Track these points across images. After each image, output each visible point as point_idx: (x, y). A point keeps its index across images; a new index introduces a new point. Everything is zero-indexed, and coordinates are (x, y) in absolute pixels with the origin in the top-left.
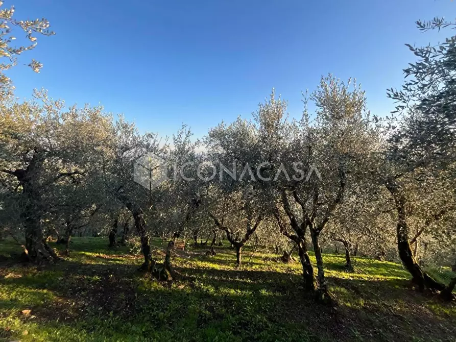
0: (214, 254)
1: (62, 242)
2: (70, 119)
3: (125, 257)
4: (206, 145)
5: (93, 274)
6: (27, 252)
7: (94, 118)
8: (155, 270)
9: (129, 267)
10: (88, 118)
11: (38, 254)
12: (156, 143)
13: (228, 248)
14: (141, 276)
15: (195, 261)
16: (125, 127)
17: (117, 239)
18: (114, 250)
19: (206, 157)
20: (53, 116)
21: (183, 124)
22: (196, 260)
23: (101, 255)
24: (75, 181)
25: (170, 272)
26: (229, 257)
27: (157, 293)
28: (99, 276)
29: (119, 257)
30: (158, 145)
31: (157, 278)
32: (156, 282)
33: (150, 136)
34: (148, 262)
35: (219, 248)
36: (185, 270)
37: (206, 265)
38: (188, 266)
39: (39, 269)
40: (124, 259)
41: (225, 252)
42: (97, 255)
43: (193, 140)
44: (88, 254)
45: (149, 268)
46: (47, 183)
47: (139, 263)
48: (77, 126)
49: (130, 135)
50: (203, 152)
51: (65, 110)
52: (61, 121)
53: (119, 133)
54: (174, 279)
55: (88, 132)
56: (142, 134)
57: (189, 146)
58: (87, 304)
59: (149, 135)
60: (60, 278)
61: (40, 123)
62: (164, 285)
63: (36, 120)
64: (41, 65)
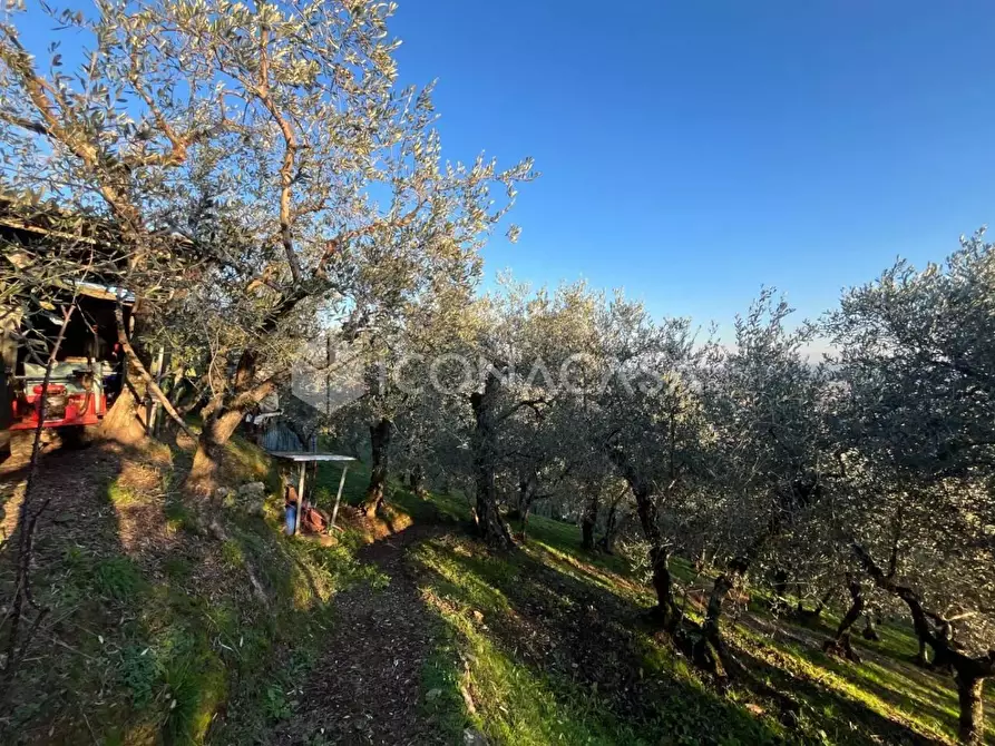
0: (850, 656)
1: (514, 517)
2: (537, 311)
3: (612, 578)
4: (834, 336)
5: (561, 591)
6: (477, 519)
7: (573, 304)
8: (682, 634)
9: (624, 603)
10: (563, 305)
11: (489, 528)
12: (687, 341)
13: (909, 659)
14: (651, 635)
15: (793, 655)
16: (626, 312)
17: (596, 537)
18: (590, 556)
19: (838, 368)
20: (516, 308)
21: (765, 288)
22: (794, 651)
23: (571, 559)
24: (539, 416)
25: (719, 655)
26: (916, 692)
27: (686, 689)
28: (571, 599)
29: (600, 573)
30: (691, 344)
31: (687, 654)
32: (684, 662)
33: (677, 325)
34: (667, 609)
35: (867, 647)
36: (760, 666)
37: (832, 681)
38: (770, 659)
39: (489, 552)
40: (610, 581)
41: (898, 667)
42: (564, 556)
43: (790, 325)
44: (550, 549)
45: (666, 622)
46: (504, 416)
47: (643, 601)
48: (548, 320)
49: (632, 328)
50: (825, 355)
51: (532, 297)
52: (526, 316)
53: (615, 327)
54: (731, 677)
55: (564, 330)
56: (658, 323)
57: (779, 340)
58: (553, 645)
59: (675, 323)
60: (515, 579)
61: (501, 321)
62: (705, 681)
63: (496, 318)
64: (520, 229)
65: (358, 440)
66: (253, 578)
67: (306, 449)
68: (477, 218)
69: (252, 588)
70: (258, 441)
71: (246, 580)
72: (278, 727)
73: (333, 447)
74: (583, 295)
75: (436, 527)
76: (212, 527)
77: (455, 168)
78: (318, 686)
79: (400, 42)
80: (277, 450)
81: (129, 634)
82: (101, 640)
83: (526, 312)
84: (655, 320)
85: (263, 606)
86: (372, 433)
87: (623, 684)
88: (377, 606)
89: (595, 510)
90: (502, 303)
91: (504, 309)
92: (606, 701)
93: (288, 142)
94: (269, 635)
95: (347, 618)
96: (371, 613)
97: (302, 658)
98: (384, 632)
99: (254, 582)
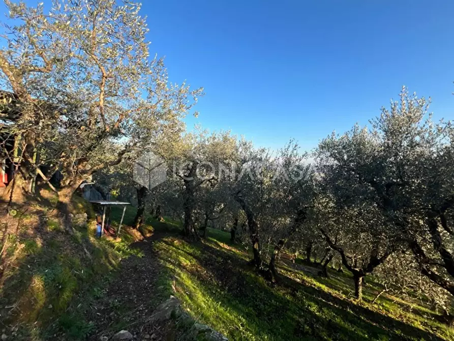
2: (211, 141)
4: (315, 157)
7: (225, 139)
10: (221, 139)
12: (268, 156)
16: (245, 144)
20: (203, 140)
25: (274, 275)
27: (261, 287)
31: (263, 276)
33: (263, 151)
46: (197, 185)
48: (215, 145)
49: (248, 151)
51: (209, 135)
53: (240, 150)
54: (277, 282)
55: (221, 150)
56: (256, 150)
57: (297, 157)
61: (196, 145)
62: (268, 284)
63: (194, 143)
64: (199, 113)
65: (132, 196)
66: (85, 249)
67: (105, 199)
68: (182, 107)
69: (85, 253)
70: (82, 196)
71: (83, 250)
72: (99, 300)
73: (119, 199)
74: (230, 136)
75: (167, 233)
76: (67, 229)
77: (174, 85)
78: (114, 288)
79: (150, 43)
80: (90, 199)
81: (39, 265)
82: (29, 267)
83: (207, 142)
84: (255, 148)
85: (90, 260)
86: (138, 192)
87: (238, 287)
88: (139, 263)
89: (237, 225)
90: (197, 137)
91: (198, 140)
92: (231, 293)
93: (103, 74)
94: (93, 271)
95: (126, 267)
96: (136, 266)
97: (107, 279)
98: (142, 272)
99: (86, 251)
